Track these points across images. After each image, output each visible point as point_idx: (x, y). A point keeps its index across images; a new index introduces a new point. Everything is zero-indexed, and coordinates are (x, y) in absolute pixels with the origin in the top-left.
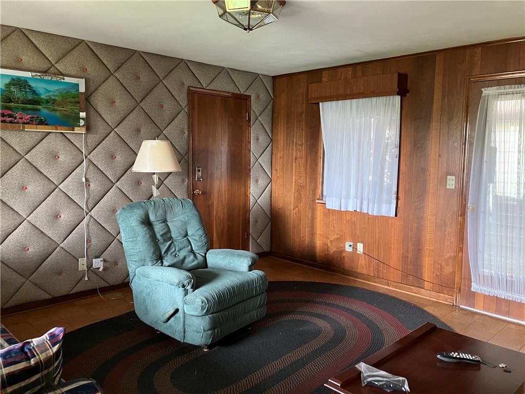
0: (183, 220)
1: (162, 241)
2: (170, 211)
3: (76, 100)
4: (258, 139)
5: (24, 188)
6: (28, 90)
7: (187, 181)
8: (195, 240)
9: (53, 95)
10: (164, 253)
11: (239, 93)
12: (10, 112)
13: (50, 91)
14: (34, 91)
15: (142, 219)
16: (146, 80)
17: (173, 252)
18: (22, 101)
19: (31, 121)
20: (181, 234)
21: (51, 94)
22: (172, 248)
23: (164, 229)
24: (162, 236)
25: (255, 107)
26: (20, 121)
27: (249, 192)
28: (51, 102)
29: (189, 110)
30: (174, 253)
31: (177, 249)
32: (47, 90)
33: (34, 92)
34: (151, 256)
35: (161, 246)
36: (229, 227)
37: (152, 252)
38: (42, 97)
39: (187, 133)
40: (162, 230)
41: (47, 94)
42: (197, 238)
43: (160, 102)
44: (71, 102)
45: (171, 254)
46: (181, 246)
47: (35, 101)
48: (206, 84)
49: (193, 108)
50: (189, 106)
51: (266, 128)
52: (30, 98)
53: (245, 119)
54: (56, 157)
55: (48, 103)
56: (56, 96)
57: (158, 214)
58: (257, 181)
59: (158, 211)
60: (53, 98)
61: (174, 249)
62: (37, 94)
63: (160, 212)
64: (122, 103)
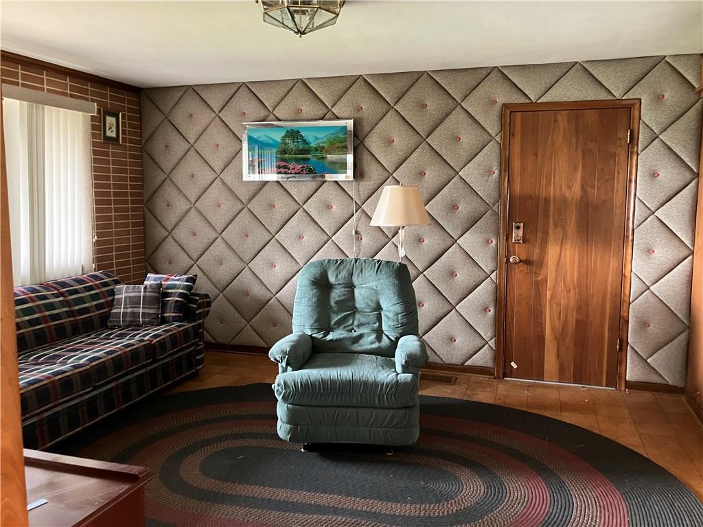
0: (375, 288)
1: (336, 309)
2: (358, 275)
3: (343, 144)
4: (654, 175)
5: (301, 237)
6: (300, 140)
7: (494, 242)
8: (387, 317)
9: (322, 142)
10: (334, 325)
11: (610, 97)
12: (285, 164)
13: (319, 139)
14: (305, 140)
15: (315, 279)
16: (434, 107)
17: (349, 326)
18: (295, 152)
19: (302, 171)
20: (369, 306)
21: (320, 141)
22: (349, 320)
23: (344, 295)
24: (337, 303)
25: (649, 117)
26: (293, 171)
27: (628, 269)
28: (320, 149)
29: (503, 138)
30: (351, 327)
31: (355, 323)
32: (316, 137)
33: (305, 142)
34: (312, 323)
35: (333, 315)
36: (578, 322)
37: (314, 318)
38: (312, 145)
39: (497, 172)
40: (340, 296)
41: (316, 142)
42: (391, 315)
43: (454, 134)
44: (338, 148)
45: (344, 327)
46: (363, 320)
47: (305, 150)
48: (535, 95)
49: (512, 135)
50: (505, 133)
51: (679, 154)
52: (302, 148)
53: (623, 142)
54: (329, 207)
55: (317, 151)
56: (324, 142)
57: (340, 276)
58: (650, 251)
59: (340, 273)
60: (321, 145)
61: (351, 321)
62: (307, 144)
63: (344, 274)
64: (401, 140)
